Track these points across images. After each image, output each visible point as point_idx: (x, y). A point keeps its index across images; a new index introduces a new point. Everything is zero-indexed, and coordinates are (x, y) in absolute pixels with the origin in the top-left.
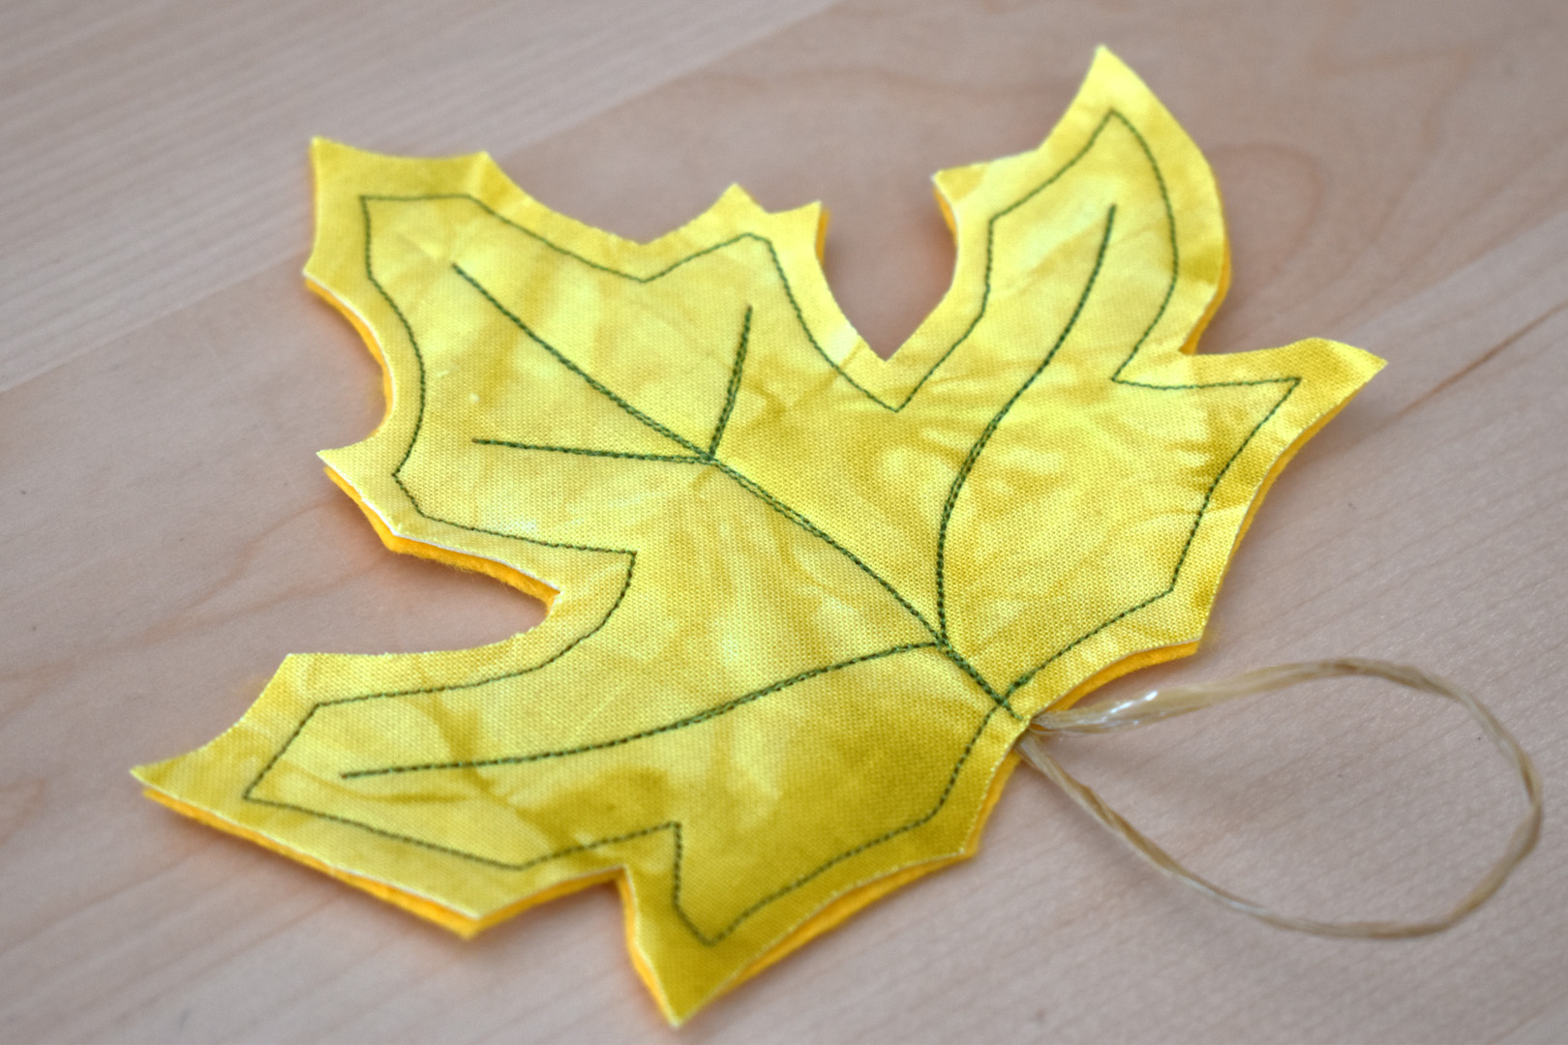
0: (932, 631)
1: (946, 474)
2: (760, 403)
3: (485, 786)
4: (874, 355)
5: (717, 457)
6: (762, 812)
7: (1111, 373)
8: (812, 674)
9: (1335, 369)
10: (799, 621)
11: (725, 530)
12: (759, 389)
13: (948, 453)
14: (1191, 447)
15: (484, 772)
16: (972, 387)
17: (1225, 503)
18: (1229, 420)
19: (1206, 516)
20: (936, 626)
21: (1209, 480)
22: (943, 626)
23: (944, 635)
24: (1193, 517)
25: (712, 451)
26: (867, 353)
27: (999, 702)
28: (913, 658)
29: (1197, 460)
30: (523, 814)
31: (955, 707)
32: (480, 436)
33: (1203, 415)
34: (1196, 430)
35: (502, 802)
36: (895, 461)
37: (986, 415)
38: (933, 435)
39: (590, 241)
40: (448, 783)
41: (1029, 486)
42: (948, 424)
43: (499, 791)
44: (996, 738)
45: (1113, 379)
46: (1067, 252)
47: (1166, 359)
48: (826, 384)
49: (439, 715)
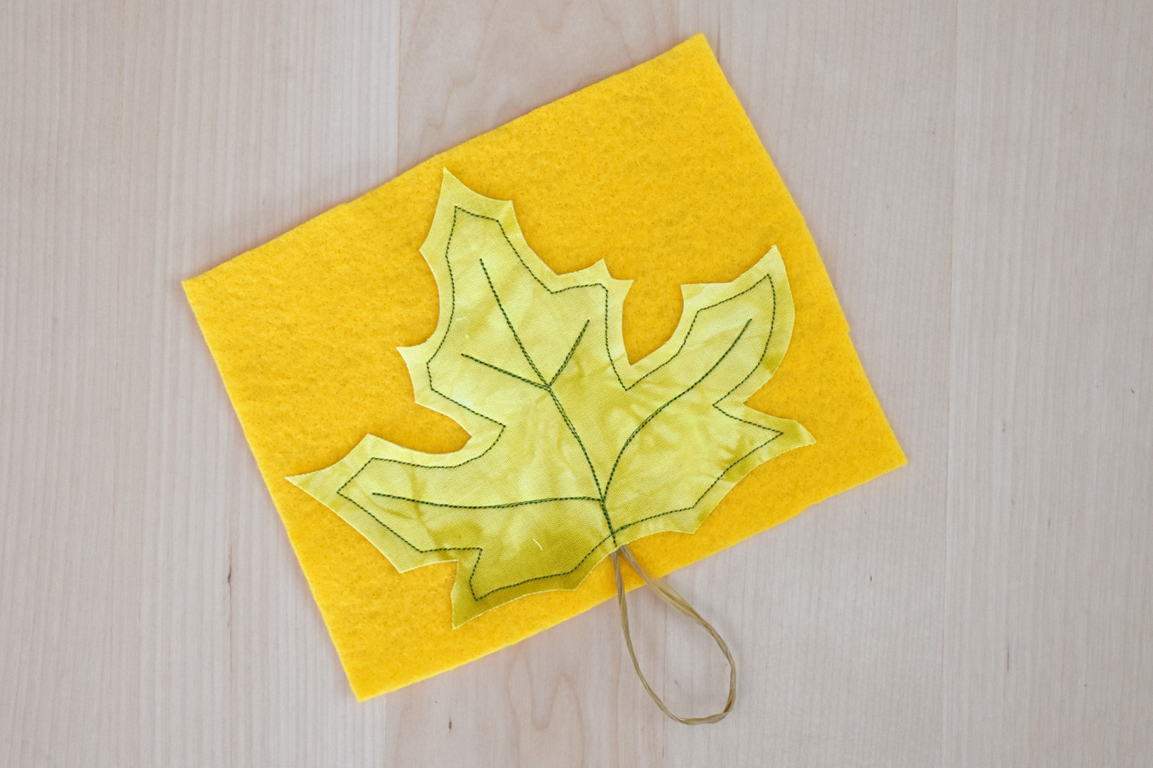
0: (600, 493)
1: (634, 427)
2: (576, 369)
3: (420, 514)
4: (628, 362)
5: (551, 387)
6: (511, 555)
7: (714, 402)
8: (551, 500)
9: (796, 436)
10: (553, 476)
11: (541, 427)
12: (578, 363)
13: (637, 417)
14: (728, 450)
15: (422, 507)
16: (659, 390)
17: (730, 479)
18: (747, 442)
19: (720, 481)
20: (603, 493)
21: (728, 466)
22: (606, 493)
23: (605, 497)
24: (716, 480)
25: (551, 384)
26: (626, 359)
27: (612, 533)
28: (589, 504)
29: (727, 456)
30: (429, 531)
31: (594, 532)
32: (465, 353)
33: (738, 437)
34: (733, 444)
35: (423, 523)
36: (616, 414)
37: (659, 405)
38: (635, 407)
39: (538, 266)
40: (407, 508)
41: (662, 445)
42: (643, 405)
43: (424, 519)
44: (605, 551)
45: (713, 405)
46: (723, 336)
47: (736, 404)
48: (604, 368)
49: (413, 478)
